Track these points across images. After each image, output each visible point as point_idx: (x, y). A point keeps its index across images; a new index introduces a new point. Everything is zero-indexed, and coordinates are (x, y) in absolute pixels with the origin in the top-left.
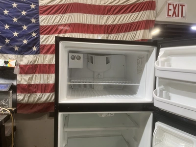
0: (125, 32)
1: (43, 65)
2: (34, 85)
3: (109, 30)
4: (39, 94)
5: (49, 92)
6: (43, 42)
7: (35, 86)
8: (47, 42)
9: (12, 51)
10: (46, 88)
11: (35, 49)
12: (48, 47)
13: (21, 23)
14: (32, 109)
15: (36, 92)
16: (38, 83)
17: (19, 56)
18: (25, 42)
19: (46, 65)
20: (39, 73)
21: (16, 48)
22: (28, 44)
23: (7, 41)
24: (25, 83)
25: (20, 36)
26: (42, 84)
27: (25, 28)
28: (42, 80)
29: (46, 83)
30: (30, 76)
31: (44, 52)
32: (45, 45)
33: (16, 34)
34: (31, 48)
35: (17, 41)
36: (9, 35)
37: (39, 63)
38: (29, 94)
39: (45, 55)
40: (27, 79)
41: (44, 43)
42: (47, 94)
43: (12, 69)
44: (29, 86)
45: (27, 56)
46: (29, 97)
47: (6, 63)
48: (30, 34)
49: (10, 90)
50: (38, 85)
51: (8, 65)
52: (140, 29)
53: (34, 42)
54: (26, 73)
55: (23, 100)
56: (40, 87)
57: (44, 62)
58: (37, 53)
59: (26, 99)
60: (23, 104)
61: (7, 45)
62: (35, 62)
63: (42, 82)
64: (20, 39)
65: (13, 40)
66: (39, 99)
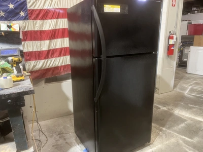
1: (34, 31)
2: (27, 52)
4: (34, 61)
5: (44, 59)
6: (31, 6)
7: (28, 54)
8: (35, 7)
10: (41, 55)
11: (22, 14)
12: (37, 12)
15: (29, 60)
16: (31, 50)
17: (6, 22)
18: (11, 6)
19: (37, 31)
20: (31, 40)
21: (2, 14)
26: (35, 52)
28: (35, 47)
29: (39, 50)
31: (33, 17)
32: (33, 10)
37: (29, 30)
39: (35, 21)
41: (32, 8)
42: (42, 61)
47: (9, 27)
50: (32, 52)
53: (22, 6)
56: (34, 54)
57: (34, 28)
58: (25, 18)
62: (25, 28)
63: (35, 49)
66: (34, 66)
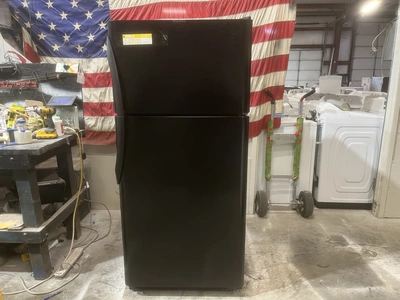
3: (219, 10)
9: (74, 53)
11: (105, 48)
13: (83, 9)
14: (107, 139)
17: (84, 60)
18: (91, 38)
21: (80, 49)
22: (96, 41)
23: (66, 38)
24: (96, 101)
25: (84, 29)
27: (89, 15)
30: (103, 90)
33: (77, 26)
34: (100, 48)
35: (79, 38)
36: (68, 29)
38: (103, 118)
40: (98, 95)
43: (75, 76)
44: (102, 105)
45: (95, 60)
46: (103, 121)
48: (97, 26)
49: (74, 105)
51: (69, 71)
52: (273, 4)
53: (104, 38)
54: (97, 86)
55: (94, 126)
59: (99, 125)
60: (95, 132)
61: (67, 44)
64: (84, 34)
65: (75, 35)
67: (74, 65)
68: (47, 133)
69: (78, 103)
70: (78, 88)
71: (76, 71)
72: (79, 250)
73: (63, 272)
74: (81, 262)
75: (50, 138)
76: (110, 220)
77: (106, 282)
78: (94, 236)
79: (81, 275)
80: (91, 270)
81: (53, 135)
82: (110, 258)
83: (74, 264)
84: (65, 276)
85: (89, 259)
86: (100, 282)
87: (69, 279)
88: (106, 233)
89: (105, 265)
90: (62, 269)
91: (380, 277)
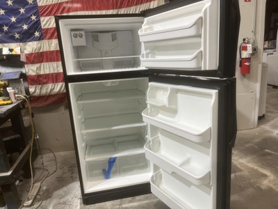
0: (136, 5)
1: (50, 51)
2: (43, 75)
4: (51, 84)
6: (45, 25)
7: (45, 77)
8: (49, 25)
9: (13, 39)
10: (58, 77)
11: (37, 34)
12: (52, 31)
13: (17, 6)
14: (45, 101)
15: (47, 83)
16: (48, 73)
17: (21, 44)
18: (25, 27)
19: (53, 51)
20: (47, 61)
21: (17, 36)
22: (29, 29)
23: (6, 28)
24: (34, 74)
25: (19, 21)
26: (52, 74)
27: (22, 11)
28: (52, 69)
29: (56, 72)
30: (38, 65)
31: (48, 37)
32: (47, 29)
33: (13, 19)
34: (33, 34)
35: (16, 28)
36: (7, 22)
37: (45, 50)
38: (40, 86)
39: (50, 41)
40: (35, 69)
41: (46, 27)
42: (60, 84)
43: (18, 56)
44: (39, 76)
45: (30, 43)
46: (41, 88)
47: (11, 50)
48: (29, 18)
49: (20, 78)
50: (48, 75)
51: (13, 53)
53: (36, 26)
54: (33, 63)
55: (34, 92)
56: (51, 77)
57: (50, 48)
58: (40, 39)
59: (38, 91)
60: (35, 97)
61: (6, 33)
62: (40, 49)
63: (52, 72)
64: (20, 25)
65: (12, 26)
66: (52, 90)
67: (17, 48)
68: (4, 100)
69: (23, 76)
70: (21, 65)
71: (19, 52)
72: (38, 184)
73: (30, 202)
74: (41, 193)
75: (7, 104)
76: (55, 160)
77: (64, 203)
78: (46, 173)
79: (44, 202)
80: (50, 197)
81: (9, 102)
82: (63, 186)
83: (37, 195)
84: (32, 204)
85: (47, 190)
86: (60, 204)
87: (36, 206)
88: (55, 169)
89: (60, 192)
90: (29, 200)
91: (239, 166)
